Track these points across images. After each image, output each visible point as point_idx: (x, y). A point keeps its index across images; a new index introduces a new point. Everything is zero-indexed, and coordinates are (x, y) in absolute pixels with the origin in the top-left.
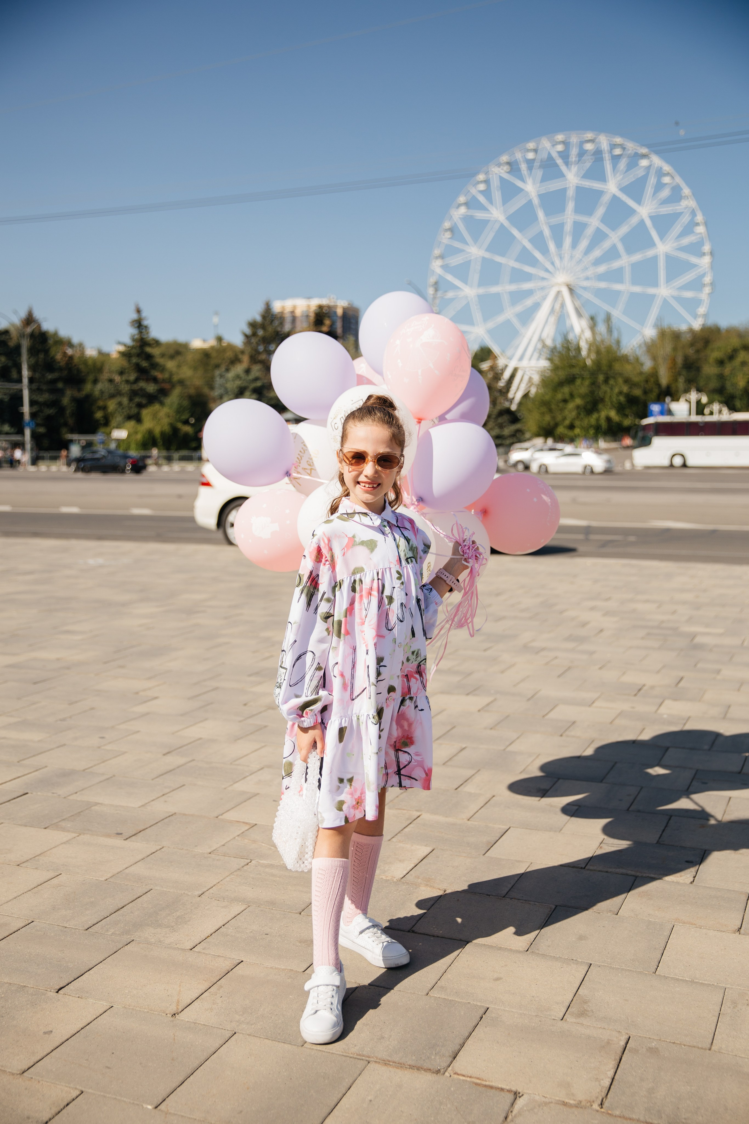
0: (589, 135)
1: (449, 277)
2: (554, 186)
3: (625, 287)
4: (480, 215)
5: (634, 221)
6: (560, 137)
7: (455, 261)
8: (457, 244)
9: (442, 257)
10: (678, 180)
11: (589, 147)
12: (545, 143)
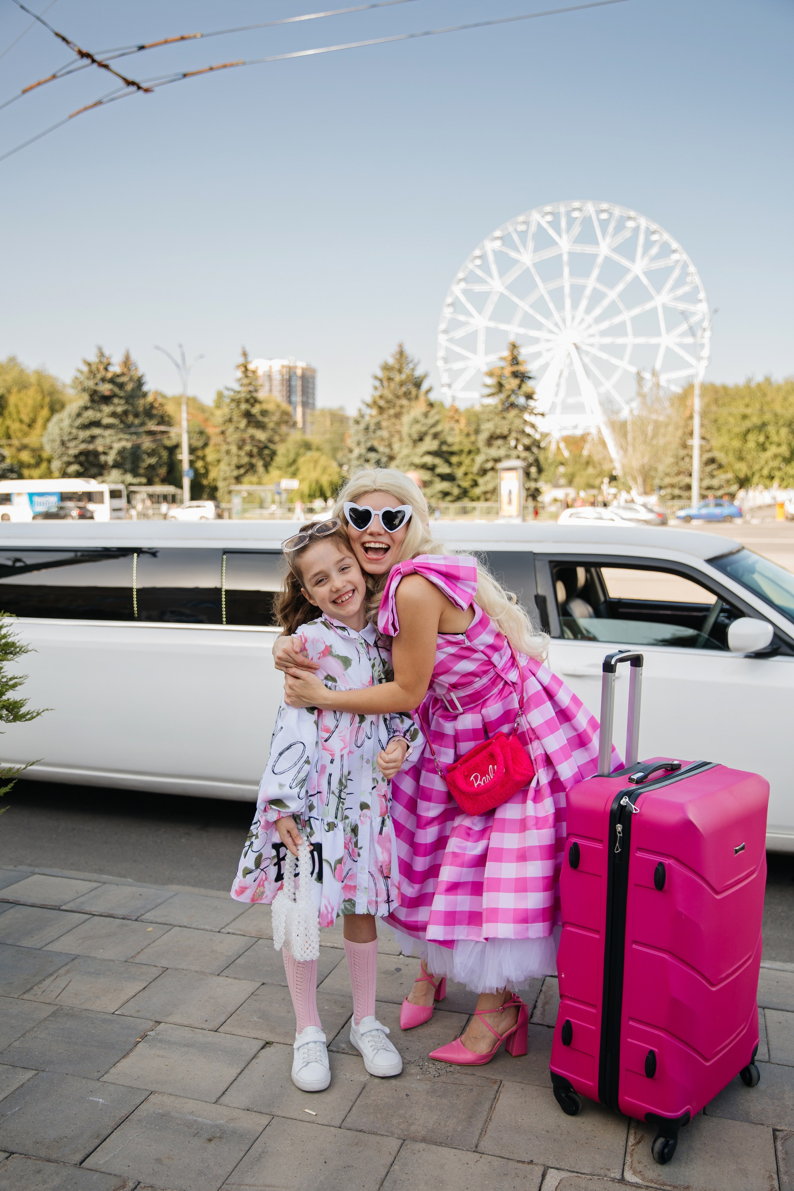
0: (576, 204)
1: (458, 349)
2: (548, 254)
3: (630, 340)
4: (478, 288)
5: (629, 278)
6: (548, 209)
7: (459, 334)
8: (462, 318)
9: (446, 332)
10: (666, 236)
11: (576, 214)
12: (536, 217)
